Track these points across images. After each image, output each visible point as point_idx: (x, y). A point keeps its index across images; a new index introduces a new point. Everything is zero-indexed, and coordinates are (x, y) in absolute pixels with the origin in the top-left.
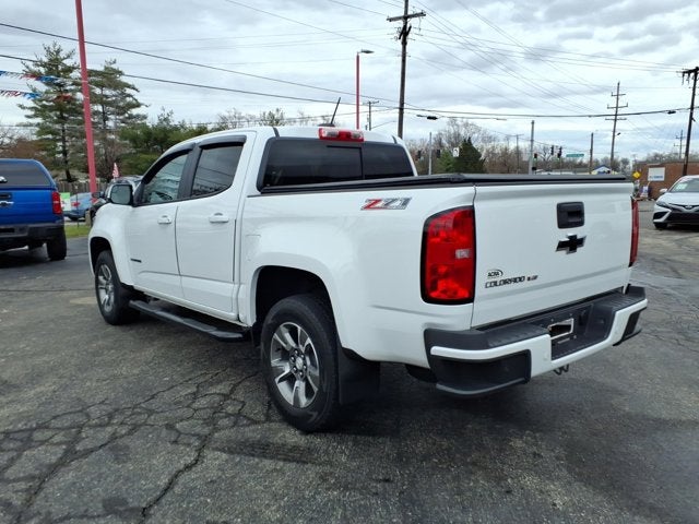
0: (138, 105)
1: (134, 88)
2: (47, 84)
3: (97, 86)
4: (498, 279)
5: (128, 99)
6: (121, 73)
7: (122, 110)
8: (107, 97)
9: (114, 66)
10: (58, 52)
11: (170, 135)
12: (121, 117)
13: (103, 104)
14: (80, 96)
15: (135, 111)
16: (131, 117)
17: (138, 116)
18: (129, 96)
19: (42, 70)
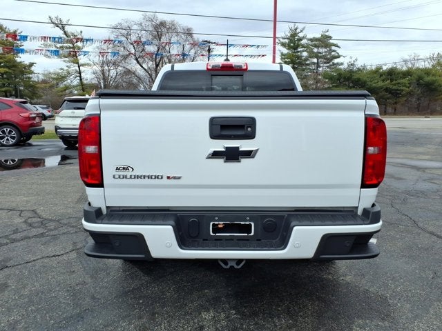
0: (339, 57)
1: (337, 46)
2: (288, 49)
3: (315, 47)
4: (128, 173)
5: (333, 53)
6: (330, 37)
7: (328, 60)
8: (320, 53)
9: (327, 34)
10: (296, 29)
11: (354, 74)
12: (328, 65)
13: (318, 58)
14: (305, 54)
15: (336, 61)
16: (334, 64)
17: (338, 64)
18: (334, 51)
19: (287, 41)
